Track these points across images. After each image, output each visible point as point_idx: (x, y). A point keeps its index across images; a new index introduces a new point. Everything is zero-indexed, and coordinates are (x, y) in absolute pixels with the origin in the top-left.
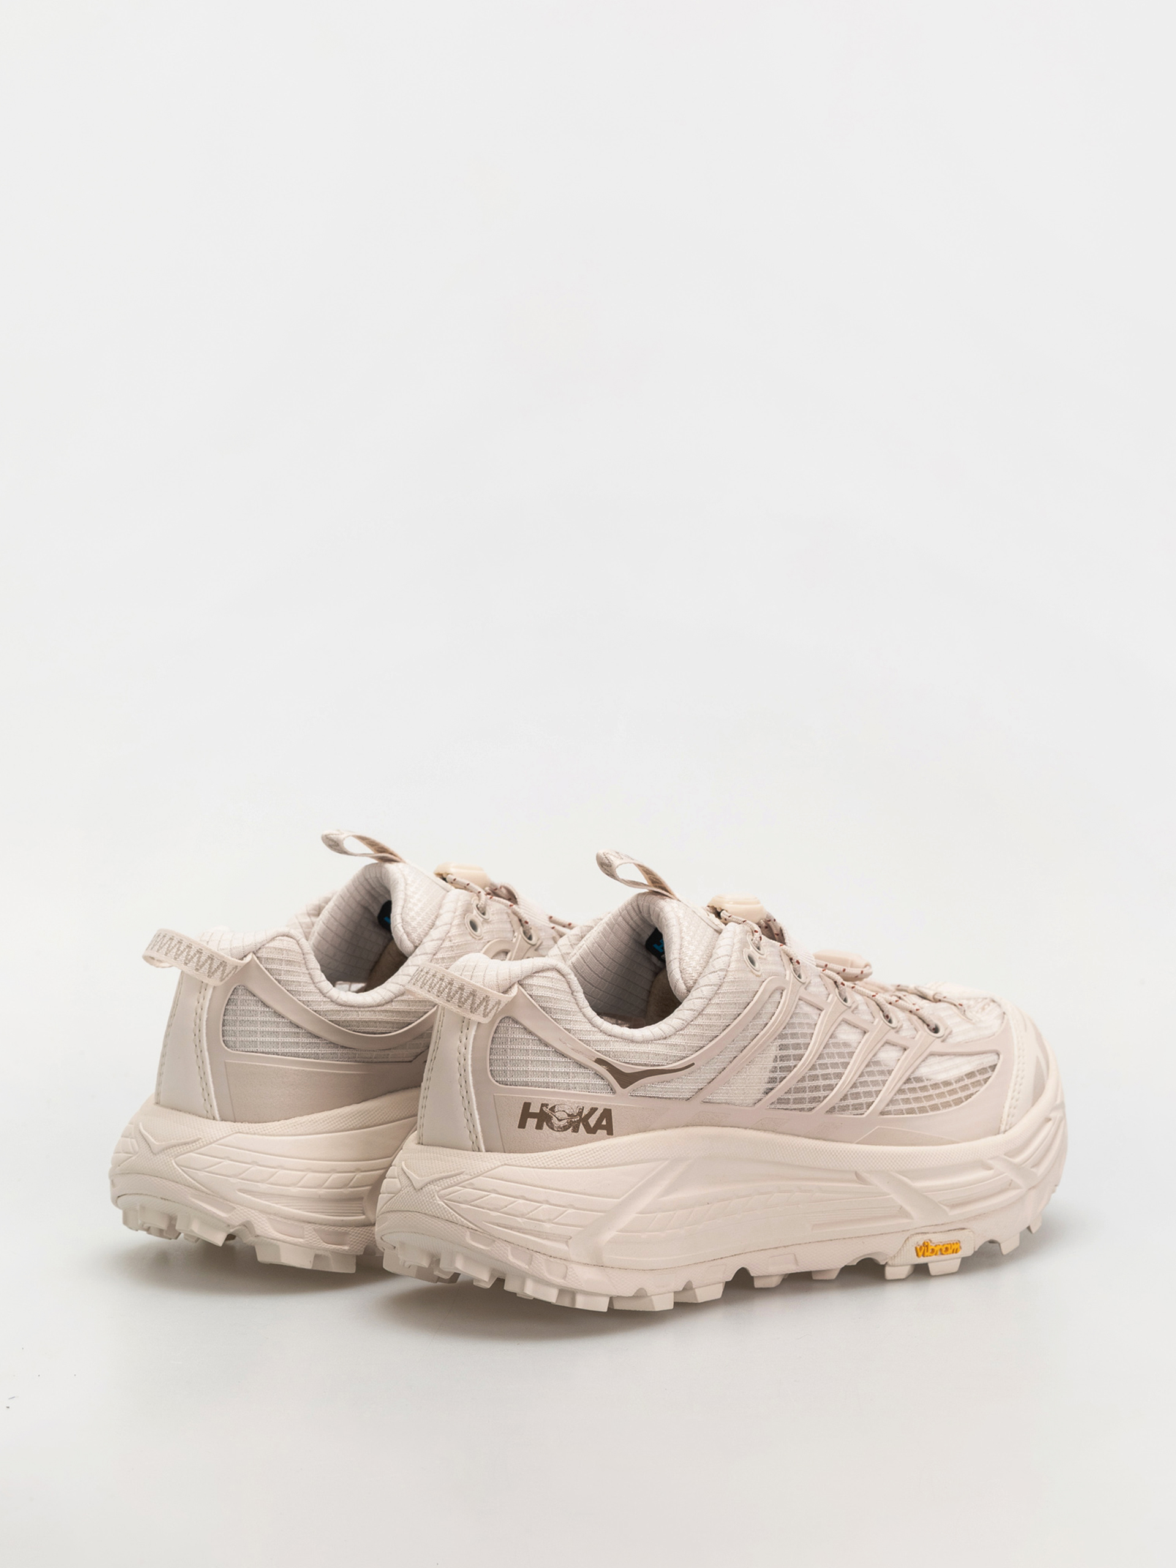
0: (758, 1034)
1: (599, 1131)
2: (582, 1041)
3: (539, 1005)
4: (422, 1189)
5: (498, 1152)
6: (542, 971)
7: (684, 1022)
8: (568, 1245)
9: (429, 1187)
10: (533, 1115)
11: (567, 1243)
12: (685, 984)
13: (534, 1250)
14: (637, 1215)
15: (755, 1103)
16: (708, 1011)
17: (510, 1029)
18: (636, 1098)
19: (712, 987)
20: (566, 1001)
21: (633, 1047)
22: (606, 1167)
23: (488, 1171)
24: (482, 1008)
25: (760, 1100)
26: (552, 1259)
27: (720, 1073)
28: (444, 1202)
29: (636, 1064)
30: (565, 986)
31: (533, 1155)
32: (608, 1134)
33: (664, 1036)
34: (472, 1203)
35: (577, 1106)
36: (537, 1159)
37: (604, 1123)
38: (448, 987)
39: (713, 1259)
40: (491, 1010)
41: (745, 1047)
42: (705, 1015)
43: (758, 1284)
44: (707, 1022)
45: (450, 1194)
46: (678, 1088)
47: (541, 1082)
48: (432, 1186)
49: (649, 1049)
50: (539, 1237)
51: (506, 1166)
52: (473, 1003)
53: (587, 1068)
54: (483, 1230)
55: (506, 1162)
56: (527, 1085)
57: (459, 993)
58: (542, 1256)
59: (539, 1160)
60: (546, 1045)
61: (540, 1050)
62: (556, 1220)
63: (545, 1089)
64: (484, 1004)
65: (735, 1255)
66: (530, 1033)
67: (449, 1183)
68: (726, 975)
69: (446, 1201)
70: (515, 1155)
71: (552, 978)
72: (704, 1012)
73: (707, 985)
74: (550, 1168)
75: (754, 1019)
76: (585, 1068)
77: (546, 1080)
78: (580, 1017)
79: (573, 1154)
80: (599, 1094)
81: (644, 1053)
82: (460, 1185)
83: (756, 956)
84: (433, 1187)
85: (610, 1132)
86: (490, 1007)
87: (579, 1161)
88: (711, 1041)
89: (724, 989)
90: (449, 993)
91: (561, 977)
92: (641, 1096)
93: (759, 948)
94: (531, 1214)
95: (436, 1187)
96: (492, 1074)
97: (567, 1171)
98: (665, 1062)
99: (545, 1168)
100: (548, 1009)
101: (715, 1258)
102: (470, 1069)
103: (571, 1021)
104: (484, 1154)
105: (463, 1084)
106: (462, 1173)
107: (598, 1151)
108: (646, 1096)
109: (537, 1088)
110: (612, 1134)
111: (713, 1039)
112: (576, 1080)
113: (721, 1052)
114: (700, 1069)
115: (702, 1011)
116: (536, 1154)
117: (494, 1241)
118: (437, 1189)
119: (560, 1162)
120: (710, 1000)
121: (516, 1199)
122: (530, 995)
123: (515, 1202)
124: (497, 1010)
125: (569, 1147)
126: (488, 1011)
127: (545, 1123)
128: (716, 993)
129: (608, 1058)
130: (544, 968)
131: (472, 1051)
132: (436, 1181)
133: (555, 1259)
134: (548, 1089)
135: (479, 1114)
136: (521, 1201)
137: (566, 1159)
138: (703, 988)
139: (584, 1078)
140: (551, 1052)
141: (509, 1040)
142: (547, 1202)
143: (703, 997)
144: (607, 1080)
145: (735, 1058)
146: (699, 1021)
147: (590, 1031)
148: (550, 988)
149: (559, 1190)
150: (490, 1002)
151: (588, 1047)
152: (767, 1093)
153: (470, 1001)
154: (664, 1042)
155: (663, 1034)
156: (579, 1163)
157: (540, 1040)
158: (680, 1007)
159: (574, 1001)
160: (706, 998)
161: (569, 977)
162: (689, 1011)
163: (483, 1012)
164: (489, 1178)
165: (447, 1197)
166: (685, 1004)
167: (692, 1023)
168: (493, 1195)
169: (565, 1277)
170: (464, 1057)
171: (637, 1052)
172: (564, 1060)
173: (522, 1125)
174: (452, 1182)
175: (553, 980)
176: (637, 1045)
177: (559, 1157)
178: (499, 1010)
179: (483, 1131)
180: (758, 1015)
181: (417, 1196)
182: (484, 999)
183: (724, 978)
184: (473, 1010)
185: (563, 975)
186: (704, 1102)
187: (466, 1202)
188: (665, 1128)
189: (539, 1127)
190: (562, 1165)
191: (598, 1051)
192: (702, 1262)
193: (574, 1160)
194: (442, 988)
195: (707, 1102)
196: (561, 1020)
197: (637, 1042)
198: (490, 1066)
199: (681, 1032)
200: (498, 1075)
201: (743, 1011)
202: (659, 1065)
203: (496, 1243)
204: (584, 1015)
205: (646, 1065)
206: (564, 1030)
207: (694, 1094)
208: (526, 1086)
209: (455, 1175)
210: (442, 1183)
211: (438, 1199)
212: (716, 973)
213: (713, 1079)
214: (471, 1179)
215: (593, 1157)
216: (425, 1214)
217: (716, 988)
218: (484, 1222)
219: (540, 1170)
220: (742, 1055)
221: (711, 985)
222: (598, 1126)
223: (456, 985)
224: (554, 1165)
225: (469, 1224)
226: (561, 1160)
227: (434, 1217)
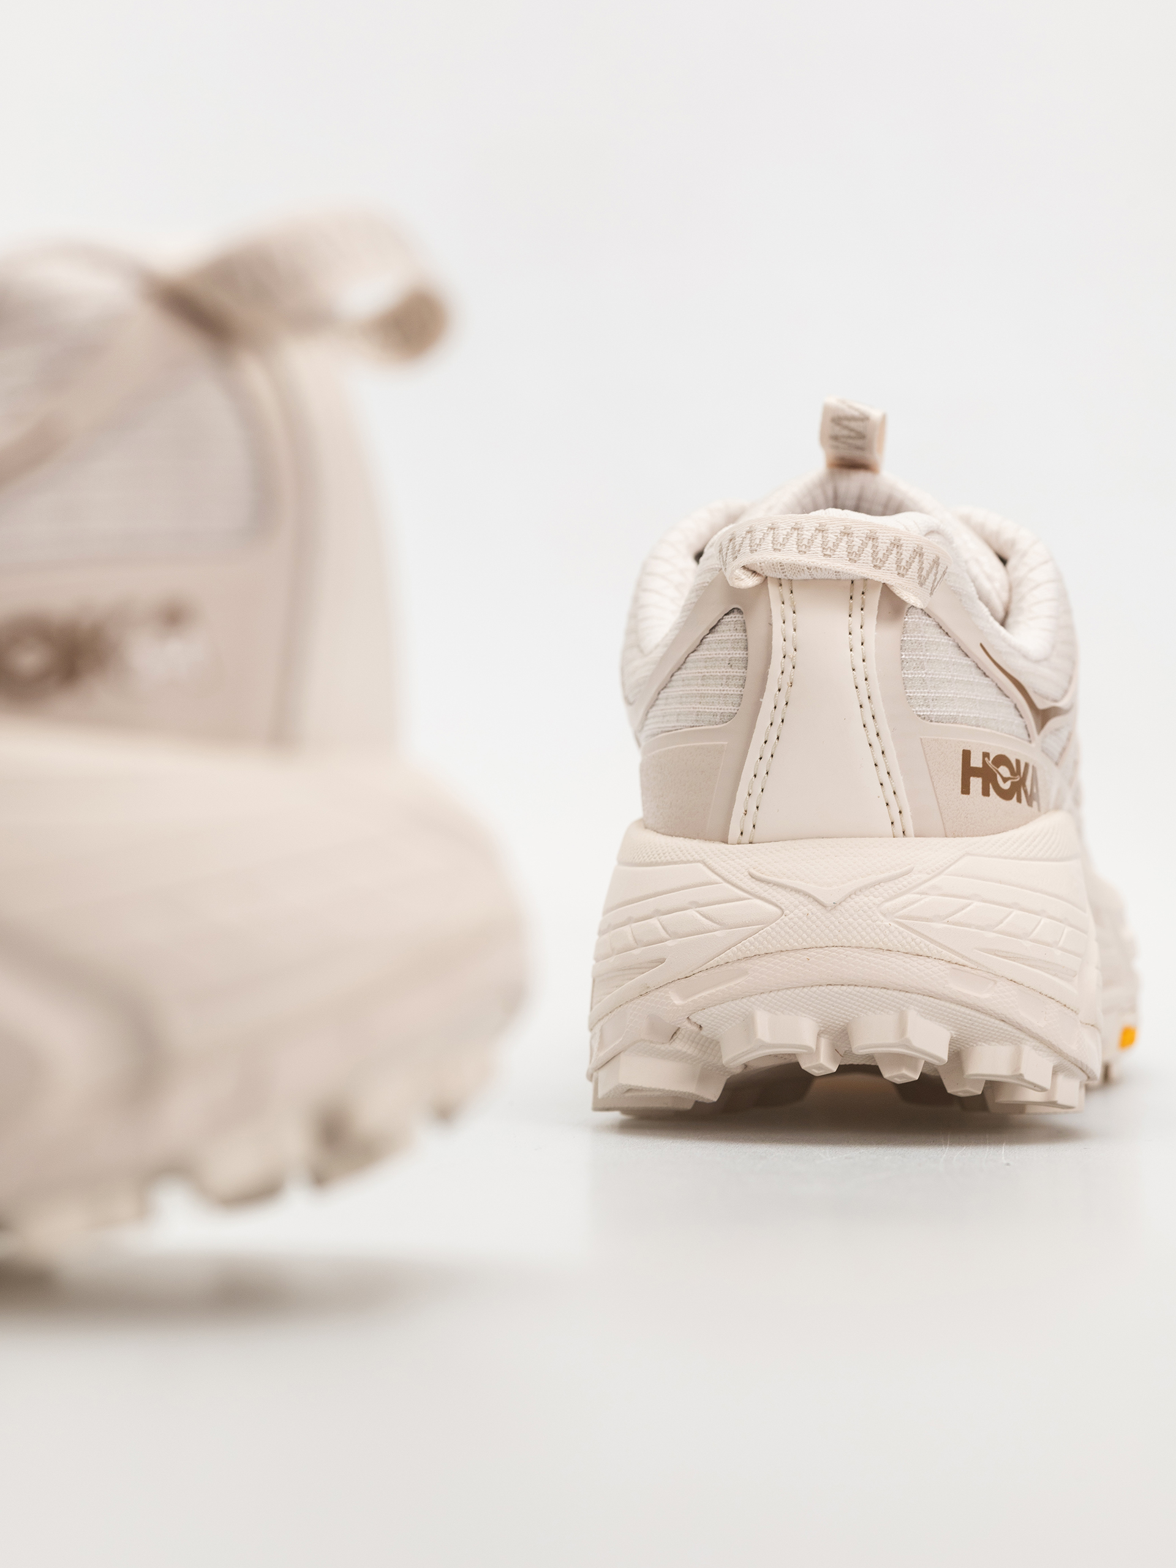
1: (1033, 803)
4: (839, 905)
9: (855, 900)
10: (976, 772)
17: (922, 625)
28: (897, 922)
32: (1039, 810)
34: (950, 919)
37: (1034, 789)
45: (905, 907)
48: (862, 897)
51: (971, 857)
54: (974, 964)
55: (967, 850)
66: (946, 633)
67: (895, 889)
69: (900, 920)
82: (917, 890)
84: (866, 899)
85: (1039, 808)
95: (871, 898)
106: (910, 871)
109: (969, 726)
112: (1002, 715)
117: (995, 982)
118: (875, 901)
127: (991, 786)
129: (1022, 681)
132: (867, 888)
140: (972, 667)
141: (923, 645)
142: (1045, 914)
144: (1025, 718)
157: (959, 646)
165: (901, 913)
168: (978, 903)
173: (966, 790)
174: (899, 886)
181: (833, 919)
187: (937, 919)
189: (985, 792)
209: (903, 875)
210: (880, 890)
211: (882, 918)
216: (859, 947)
218: (974, 951)
222: (1032, 795)
225: (951, 955)
227: (881, 951)
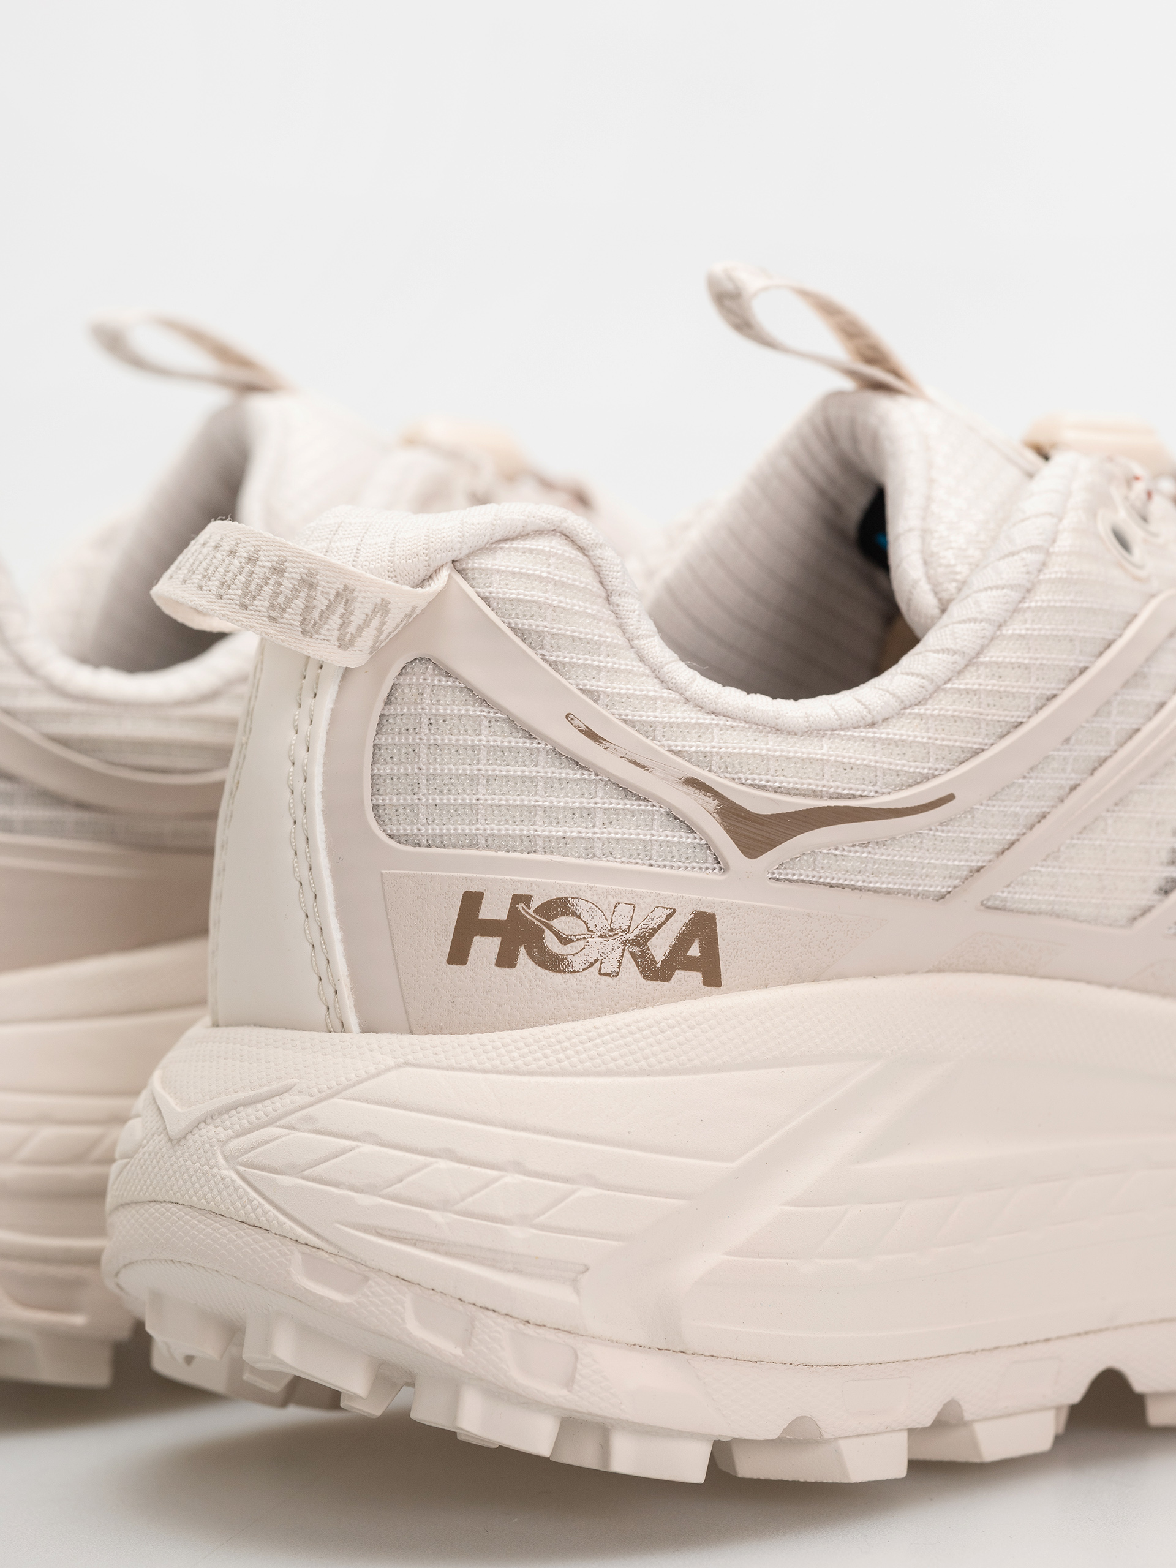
0: (1137, 730)
1: (679, 974)
2: (632, 724)
3: (509, 626)
4: (184, 1137)
5: (393, 1032)
6: (523, 536)
7: (925, 682)
8: (577, 1291)
9: (203, 1131)
10: (490, 928)
11: (574, 1283)
12: (936, 593)
13: (479, 1304)
14: (787, 1208)
15: (1135, 919)
16: (993, 655)
17: (428, 690)
18: (787, 885)
19: (1005, 591)
20: (589, 616)
21: (774, 745)
22: (695, 1071)
23: (358, 1083)
24: (335, 621)
25: (1146, 911)
26: (530, 1330)
27: (1031, 827)
28: (237, 1172)
29: (788, 792)
30: (587, 578)
31: (485, 1037)
32: (707, 983)
33: (869, 719)
34: (309, 1172)
35: (614, 901)
36: (496, 1048)
37: (694, 951)
38: (246, 570)
39: (1022, 1341)
40: (360, 629)
41: (1102, 761)
42: (987, 665)
43: (1157, 1415)
44: (991, 684)
45: (254, 1149)
46: (912, 864)
47: (512, 837)
48: (211, 1127)
49: (825, 750)
50: (494, 1267)
51: (409, 1069)
52: (308, 608)
53: (645, 800)
54: (336, 1246)
55: (410, 1057)
56: (473, 845)
57: (271, 582)
58: (501, 1320)
59: (502, 1051)
60: (530, 735)
61: (510, 749)
62: (542, 1219)
63: (525, 856)
64: (340, 610)
65: (1087, 1333)
66: (484, 701)
67: (253, 1117)
68: (1044, 564)
69: (241, 1169)
70: (437, 1039)
71: (549, 555)
72: (982, 659)
73: (991, 588)
74: (532, 1073)
75: (1126, 685)
76: (639, 798)
77: (526, 829)
78: (627, 661)
79: (600, 1036)
80: (681, 872)
81: (811, 761)
82: (283, 1123)
83: (1134, 532)
84: (213, 1131)
85: (713, 979)
86: (357, 619)
87: (616, 1054)
88: (1002, 737)
89: (1039, 598)
90: (247, 584)
91: (574, 553)
92: (803, 881)
93: (1145, 519)
94: (470, 1200)
95: (220, 1129)
96: (378, 817)
97: (579, 1080)
98: (869, 790)
99: (517, 1072)
100: (534, 636)
101: (1029, 1340)
102: (317, 804)
103: (599, 669)
104: (355, 1037)
105: (301, 845)
106: (287, 1090)
107: (672, 1027)
108: (818, 883)
109: (502, 854)
110: (718, 984)
111: (1008, 733)
112: (614, 832)
113: (1032, 769)
114: (971, 811)
115: (978, 654)
116: (495, 1036)
117: (367, 1279)
118: (223, 1135)
119: (561, 1056)
120: (1000, 626)
121: (429, 1159)
122: (485, 599)
123: (426, 1166)
124: (380, 631)
125: (591, 1016)
126: (352, 629)
127: (522, 950)
128: (1016, 610)
129: (705, 773)
130: (529, 529)
131: (326, 754)
132: (220, 1114)
133: (541, 1330)
134: (532, 856)
135: (344, 927)
136: (443, 1164)
137: (580, 1048)
138: (982, 596)
139: (638, 827)
140: (543, 754)
141: (425, 721)
142: (518, 1167)
143: (979, 616)
144: (703, 833)
145: (1073, 788)
146: (970, 681)
147: (655, 699)
148: (540, 579)
149: (555, 1134)
150: (357, 605)
151: (648, 741)
152: (1166, 892)
153: (299, 603)
154: (870, 733)
155: (865, 712)
156: (615, 1060)
157: (511, 721)
158: (919, 648)
159: (613, 617)
160: (989, 621)
161: (598, 552)
162: (940, 655)
163: (336, 633)
164: (360, 1100)
165: (245, 1158)
166: (930, 641)
167: (949, 686)
168: (367, 1148)
169: (569, 1382)
170: (304, 772)
171: (788, 758)
172: (578, 776)
173: (458, 954)
174: (261, 1113)
175: (552, 560)
176: (792, 740)
177: (559, 1042)
178: (387, 629)
179: (353, 976)
180: (1137, 678)
181: (174, 1158)
182: (338, 595)
183: (1040, 571)
184: (308, 628)
185: (581, 549)
186: (988, 908)
187: (291, 1170)
188: (874, 974)
189: (506, 959)
190: (566, 1063)
191: (676, 753)
192: (990, 1350)
193: (602, 1049)
194: (230, 575)
195: (996, 908)
196: (573, 665)
197: (791, 733)
198: (373, 794)
199: (916, 710)
200: (394, 819)
201: (1093, 663)
202: (854, 797)
203: (371, 1282)
204: (642, 659)
205: (815, 794)
206: (579, 693)
207: (957, 882)
208: (470, 846)
209: (270, 1096)
210: (235, 1119)
211: (222, 1161)
212: (1016, 557)
213: (1012, 844)
214: (311, 1105)
215: (659, 1043)
216: (191, 1207)
217: (1015, 596)
218: (338, 1226)
219: (503, 1077)
220: (1092, 781)
221: (1003, 588)
222: (677, 960)
223: (266, 562)
224: (543, 1063)
225: (299, 1231)
226: (564, 1050)
227: (212, 1216)
